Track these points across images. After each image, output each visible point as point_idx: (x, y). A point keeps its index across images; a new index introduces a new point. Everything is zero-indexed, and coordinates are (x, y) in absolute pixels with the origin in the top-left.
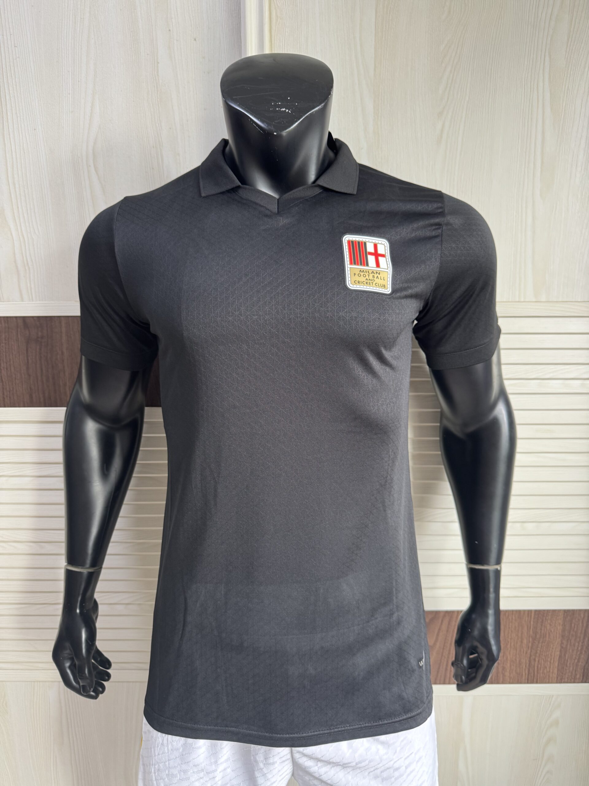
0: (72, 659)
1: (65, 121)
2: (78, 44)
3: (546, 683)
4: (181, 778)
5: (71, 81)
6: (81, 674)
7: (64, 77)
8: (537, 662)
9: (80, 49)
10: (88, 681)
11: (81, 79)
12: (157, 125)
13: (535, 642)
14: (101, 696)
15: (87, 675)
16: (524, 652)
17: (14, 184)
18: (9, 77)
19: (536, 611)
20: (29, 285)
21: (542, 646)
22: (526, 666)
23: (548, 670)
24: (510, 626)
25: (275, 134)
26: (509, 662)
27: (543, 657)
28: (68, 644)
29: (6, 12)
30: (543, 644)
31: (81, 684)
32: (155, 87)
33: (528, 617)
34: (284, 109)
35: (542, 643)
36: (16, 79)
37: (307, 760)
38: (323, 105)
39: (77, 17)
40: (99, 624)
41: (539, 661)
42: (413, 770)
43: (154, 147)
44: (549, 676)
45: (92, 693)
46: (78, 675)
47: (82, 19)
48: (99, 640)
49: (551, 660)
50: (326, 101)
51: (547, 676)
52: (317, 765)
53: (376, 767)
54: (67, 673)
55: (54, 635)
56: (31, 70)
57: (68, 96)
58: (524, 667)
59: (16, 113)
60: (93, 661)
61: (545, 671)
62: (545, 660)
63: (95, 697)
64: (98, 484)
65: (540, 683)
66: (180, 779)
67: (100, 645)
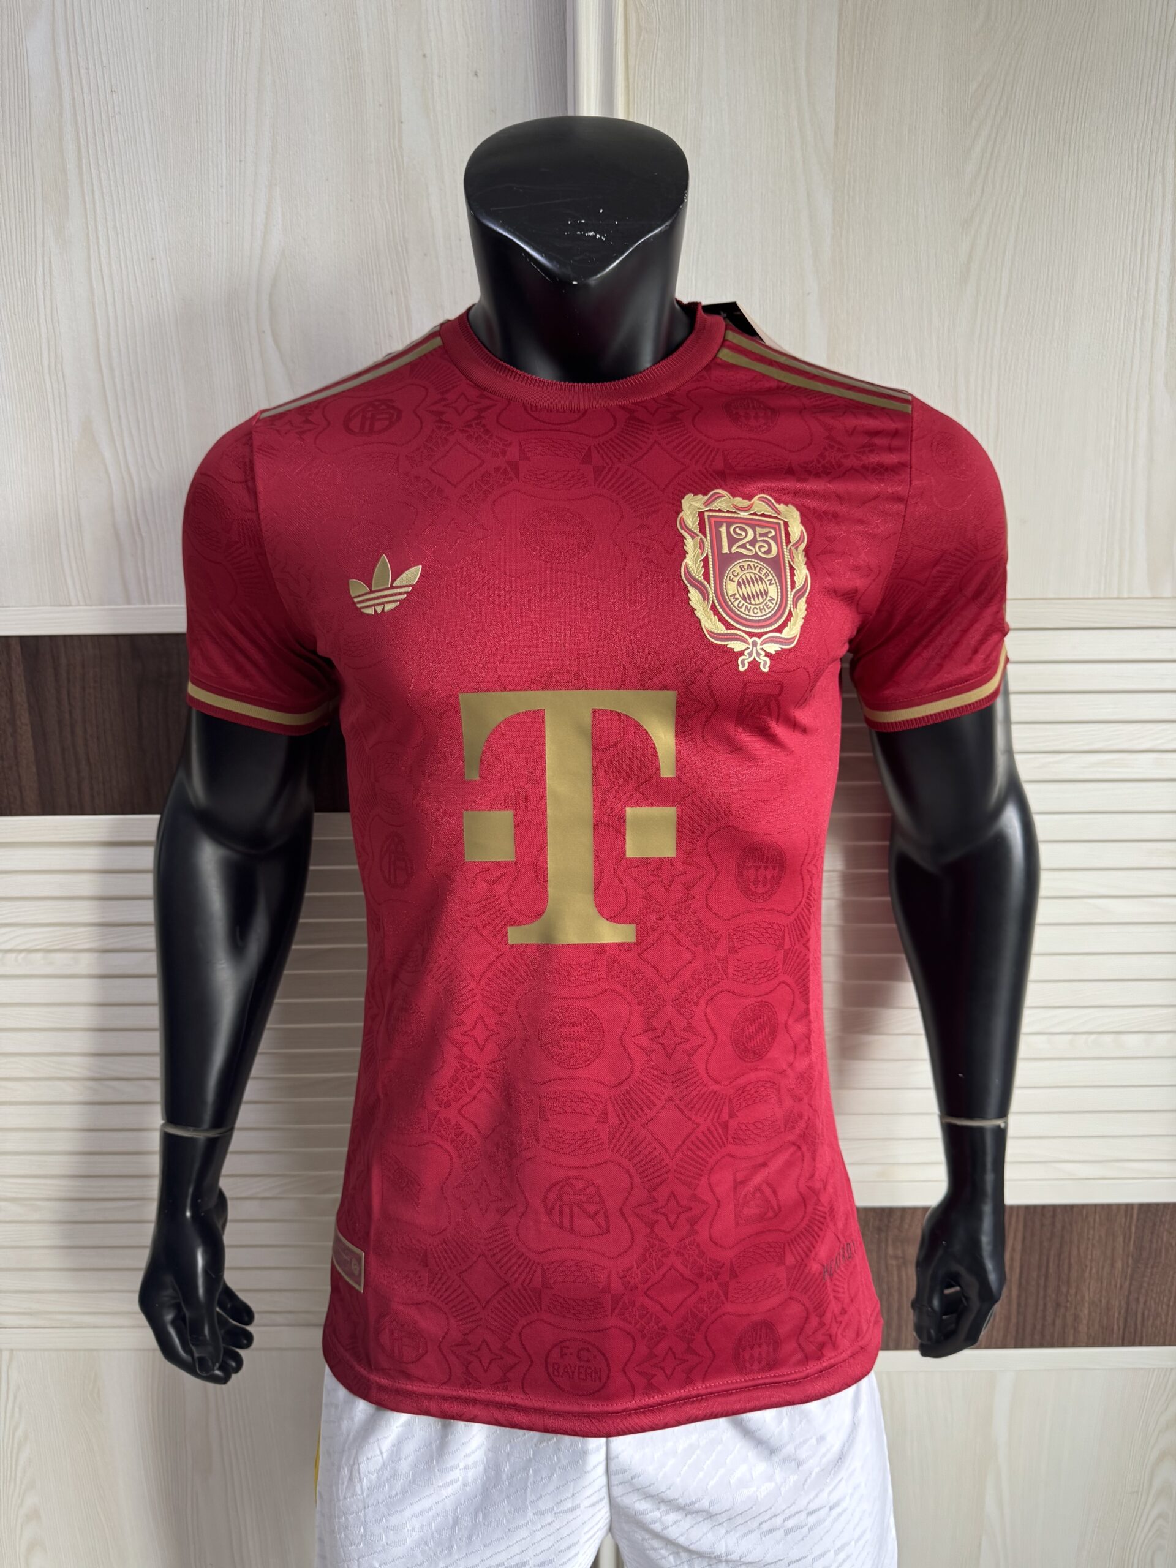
0: (178, 1307)
1: (213, 241)
2: (239, 86)
3: (1158, 1345)
4: (389, 1543)
5: (224, 161)
6: (195, 1336)
7: (210, 152)
8: (1141, 1305)
9: (243, 96)
10: (210, 1349)
11: (245, 157)
12: (400, 248)
13: (1139, 1265)
14: (234, 1377)
15: (208, 1337)
16: (1116, 1286)
17: (111, 369)
18: (99, 153)
19: (1141, 1206)
20: (141, 571)
21: (1152, 1274)
22: (1120, 1313)
23: (1163, 1320)
24: (1091, 1236)
25: (575, 283)
26: (1086, 1305)
27: (1154, 1296)
28: (169, 1279)
29: (93, 21)
30: (1155, 1270)
31: (196, 1355)
32: (396, 171)
33: (1126, 1217)
34: (592, 234)
35: (1153, 1267)
36: (115, 157)
37: (640, 1498)
38: (667, 223)
39: (237, 29)
40: (229, 1237)
41: (1145, 1303)
42: (845, 1510)
43: (391, 293)
44: (1165, 1333)
45: (218, 1372)
46: (189, 1338)
47: (248, 35)
48: (231, 1268)
49: (1169, 1300)
50: (675, 215)
51: (1162, 1332)
52: (659, 1509)
53: (773, 1510)
54: (169, 1334)
55: (142, 1259)
56: (145, 139)
57: (220, 190)
58: (1116, 1315)
59: (115, 227)
60: (218, 1309)
61: (1158, 1322)
62: (1157, 1300)
63: (224, 1380)
64: (224, 966)
65: (1146, 1345)
66: (387, 1544)
67: (231, 1278)
